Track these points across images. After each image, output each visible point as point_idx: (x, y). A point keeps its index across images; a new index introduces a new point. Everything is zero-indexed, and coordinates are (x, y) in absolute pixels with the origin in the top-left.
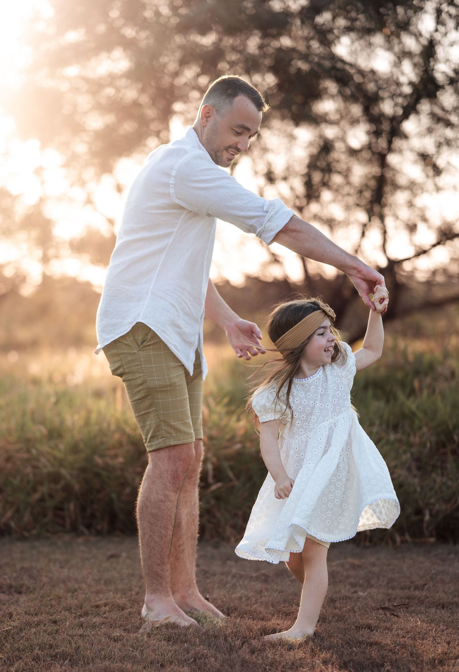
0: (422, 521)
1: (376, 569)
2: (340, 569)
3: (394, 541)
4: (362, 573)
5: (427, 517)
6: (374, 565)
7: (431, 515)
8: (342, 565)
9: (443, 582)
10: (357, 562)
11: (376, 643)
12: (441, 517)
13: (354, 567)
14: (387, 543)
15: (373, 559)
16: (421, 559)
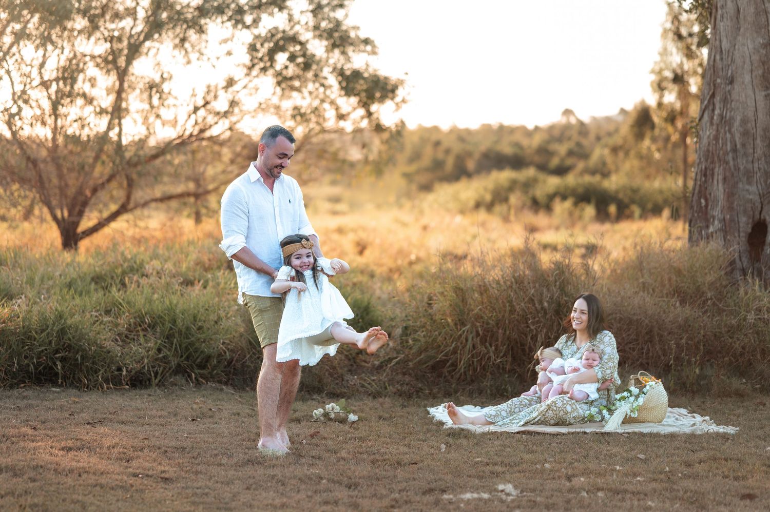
0: (121, 374)
1: (88, 404)
2: (65, 403)
3: (102, 388)
4: (79, 405)
5: (124, 373)
6: (87, 401)
7: (127, 371)
8: (67, 402)
9: (127, 410)
10: (77, 400)
11: (81, 439)
12: (134, 372)
13: (75, 402)
14: (98, 389)
15: (87, 399)
16: (118, 398)
